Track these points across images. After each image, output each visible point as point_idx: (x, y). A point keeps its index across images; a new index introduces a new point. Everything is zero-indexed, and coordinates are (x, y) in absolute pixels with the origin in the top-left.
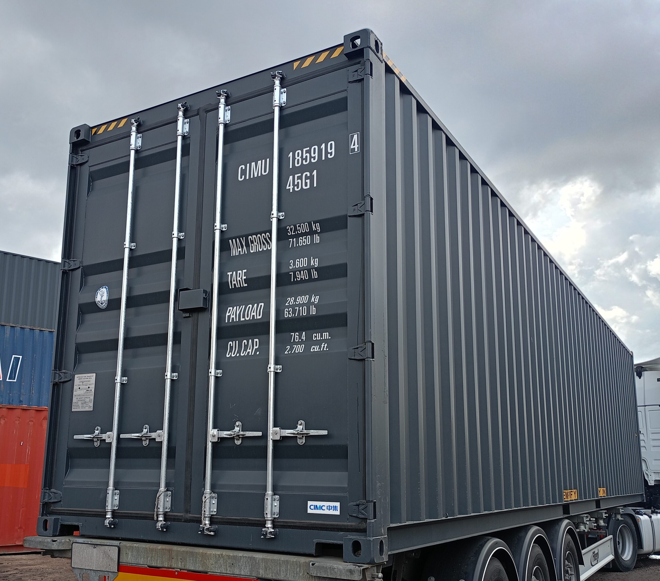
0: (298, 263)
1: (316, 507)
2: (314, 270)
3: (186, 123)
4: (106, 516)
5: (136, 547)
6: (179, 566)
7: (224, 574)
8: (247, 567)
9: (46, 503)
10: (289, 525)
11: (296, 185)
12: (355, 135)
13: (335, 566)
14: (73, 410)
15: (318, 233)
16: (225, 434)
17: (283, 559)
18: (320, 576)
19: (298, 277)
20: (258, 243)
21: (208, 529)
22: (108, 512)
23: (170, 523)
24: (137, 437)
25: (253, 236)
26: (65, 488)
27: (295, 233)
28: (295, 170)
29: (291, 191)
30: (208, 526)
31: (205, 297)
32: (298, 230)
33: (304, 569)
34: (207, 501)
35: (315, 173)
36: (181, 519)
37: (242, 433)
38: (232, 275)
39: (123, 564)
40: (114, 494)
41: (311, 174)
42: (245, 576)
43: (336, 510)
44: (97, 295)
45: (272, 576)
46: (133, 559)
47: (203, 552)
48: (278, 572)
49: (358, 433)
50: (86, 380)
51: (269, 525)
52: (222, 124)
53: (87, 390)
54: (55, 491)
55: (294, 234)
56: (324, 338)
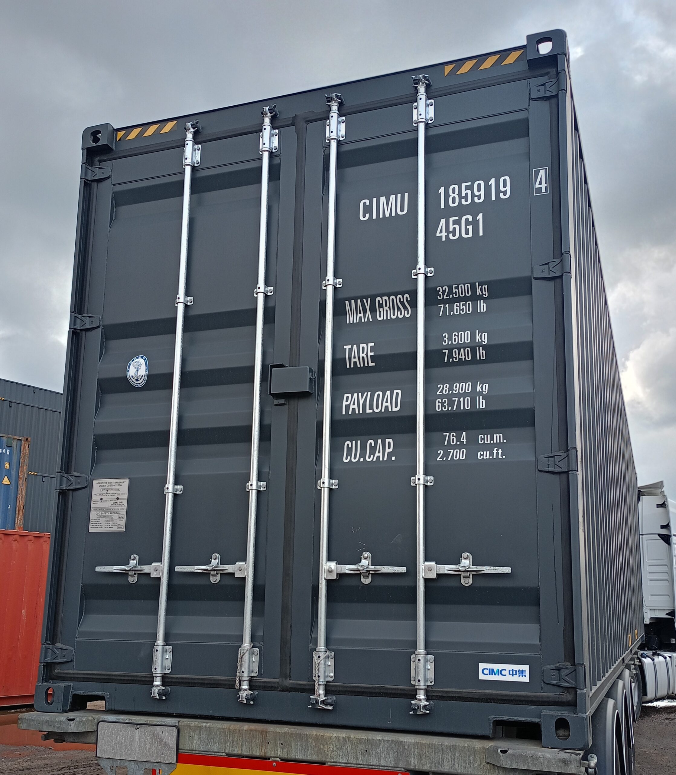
0: (456, 337)
1: (492, 672)
2: (481, 348)
3: (274, 136)
4: (153, 683)
5: (205, 727)
6: (280, 754)
7: (353, 765)
8: (390, 755)
9: (47, 663)
10: (451, 696)
11: (451, 232)
12: (541, 170)
13: (540, 754)
14: (91, 530)
15: (484, 299)
16: (347, 568)
17: (447, 744)
18: (517, 768)
19: (454, 356)
20: (389, 308)
21: (323, 702)
22: (156, 677)
23: (257, 693)
24: (202, 571)
25: (383, 297)
26: (78, 641)
27: (450, 297)
28: (448, 212)
29: (444, 239)
30: (323, 698)
31: (312, 378)
32: (454, 293)
33: (482, 757)
34: (321, 662)
35: (480, 217)
36: (275, 687)
37: (372, 568)
38: (351, 350)
39: (184, 751)
40: (165, 650)
41: (474, 218)
42: (388, 768)
43: (524, 676)
44: (129, 368)
45: (431, 767)
46: (202, 744)
47: (318, 734)
48: (440, 761)
49: (555, 571)
50: (111, 487)
51: (421, 696)
52: (335, 141)
53: (115, 503)
54: (63, 646)
55: (448, 297)
56: (495, 442)
